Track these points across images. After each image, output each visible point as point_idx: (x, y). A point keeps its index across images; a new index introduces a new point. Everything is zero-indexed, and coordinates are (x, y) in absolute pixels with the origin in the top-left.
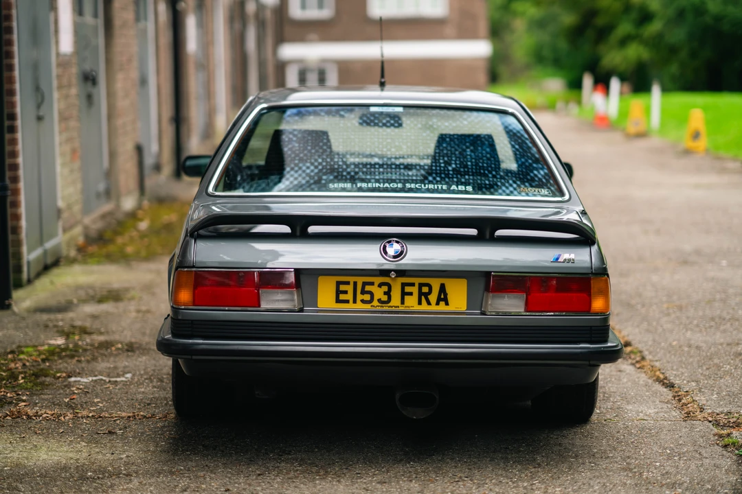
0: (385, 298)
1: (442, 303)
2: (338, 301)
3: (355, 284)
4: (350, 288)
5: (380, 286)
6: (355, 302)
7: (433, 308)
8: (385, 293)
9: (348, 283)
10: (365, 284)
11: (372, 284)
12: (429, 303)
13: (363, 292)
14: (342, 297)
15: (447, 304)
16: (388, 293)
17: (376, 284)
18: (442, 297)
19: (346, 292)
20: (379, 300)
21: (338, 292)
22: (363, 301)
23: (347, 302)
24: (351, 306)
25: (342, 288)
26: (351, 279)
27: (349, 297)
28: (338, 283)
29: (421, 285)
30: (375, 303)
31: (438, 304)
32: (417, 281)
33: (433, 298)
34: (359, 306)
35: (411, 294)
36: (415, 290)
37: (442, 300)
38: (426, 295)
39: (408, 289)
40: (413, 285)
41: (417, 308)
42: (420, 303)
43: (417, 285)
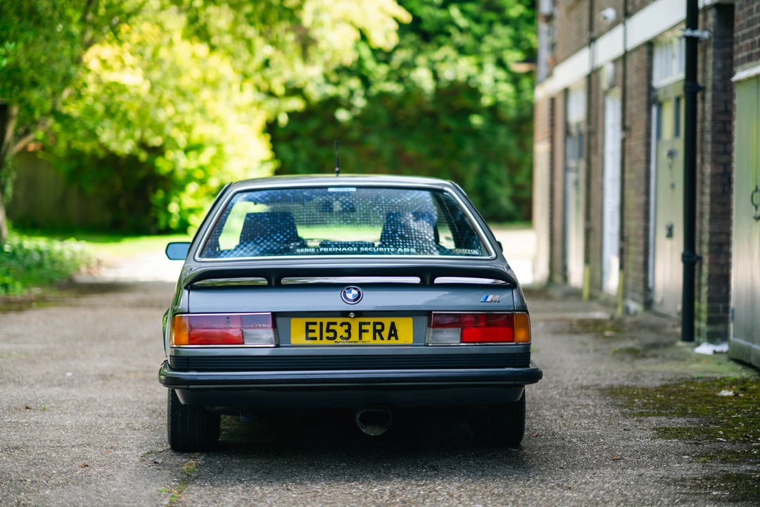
0: (346, 335)
1: (393, 338)
2: (307, 338)
3: (321, 324)
4: (317, 328)
5: (342, 325)
6: (321, 339)
7: (386, 342)
8: (346, 331)
9: (315, 323)
10: (329, 324)
11: (335, 323)
12: (382, 338)
13: (328, 331)
14: (311, 335)
15: (397, 339)
16: (348, 331)
17: (339, 323)
18: (393, 333)
19: (314, 331)
20: (341, 337)
21: (308, 331)
22: (328, 338)
24: (318, 342)
25: (311, 327)
26: (318, 320)
27: (317, 334)
28: (308, 324)
29: (375, 324)
30: (338, 339)
31: (389, 339)
32: (372, 320)
33: (385, 334)
34: (325, 341)
35: (367, 331)
36: (370, 328)
37: (393, 335)
38: (380, 332)
39: (364, 327)
40: (369, 323)
41: (373, 342)
42: (375, 338)
43: (372, 324)
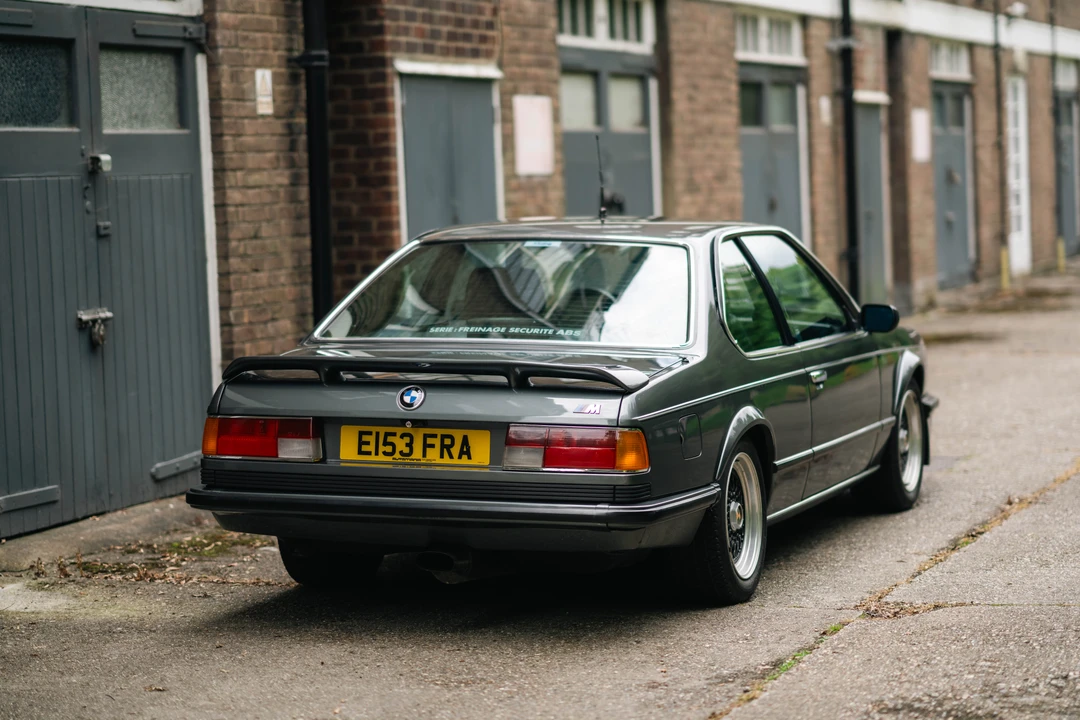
0: (407, 450)
1: (465, 457)
2: (360, 452)
4: (371, 439)
5: (402, 436)
6: (377, 454)
7: (456, 461)
8: (407, 445)
9: (370, 433)
10: (387, 435)
11: (394, 434)
12: (451, 457)
13: (386, 443)
14: (365, 448)
15: (470, 458)
16: (410, 445)
17: (399, 435)
18: (465, 450)
19: (368, 443)
20: (401, 453)
21: (361, 443)
22: (385, 453)
23: (369, 453)
24: (373, 458)
25: (365, 438)
26: (374, 429)
27: (371, 448)
28: (361, 434)
29: (443, 437)
30: (397, 455)
31: (460, 457)
32: (440, 432)
33: (455, 451)
34: (381, 458)
35: (432, 446)
36: (437, 442)
37: (465, 453)
38: (449, 448)
39: (430, 441)
40: (435, 436)
41: (439, 461)
42: (442, 456)
43: (439, 437)
